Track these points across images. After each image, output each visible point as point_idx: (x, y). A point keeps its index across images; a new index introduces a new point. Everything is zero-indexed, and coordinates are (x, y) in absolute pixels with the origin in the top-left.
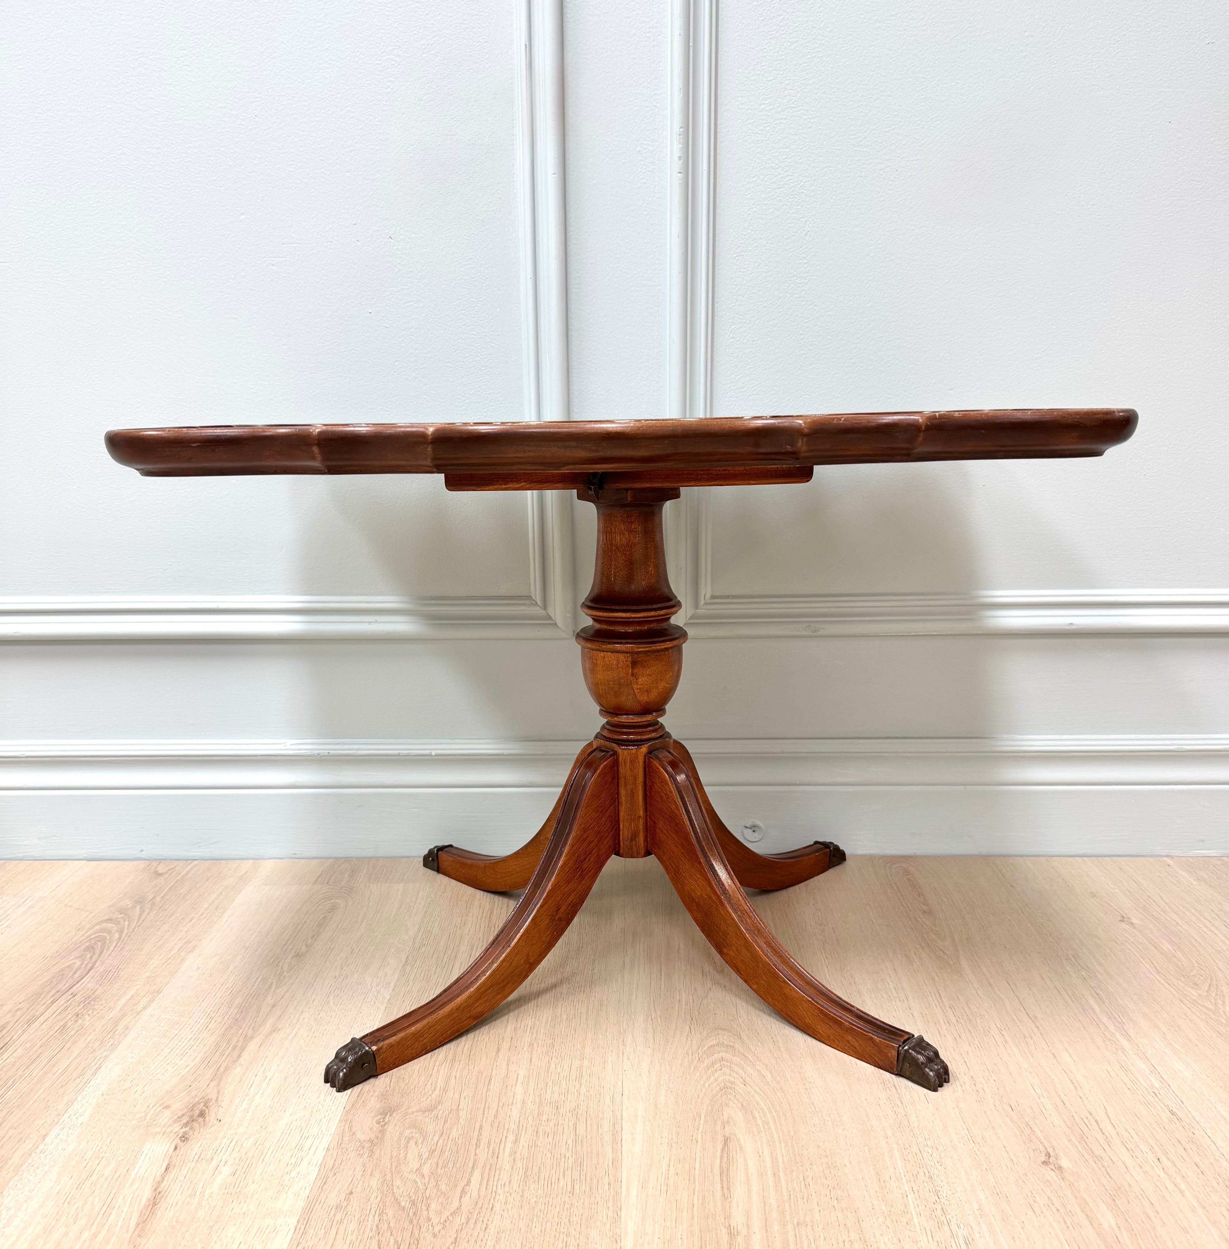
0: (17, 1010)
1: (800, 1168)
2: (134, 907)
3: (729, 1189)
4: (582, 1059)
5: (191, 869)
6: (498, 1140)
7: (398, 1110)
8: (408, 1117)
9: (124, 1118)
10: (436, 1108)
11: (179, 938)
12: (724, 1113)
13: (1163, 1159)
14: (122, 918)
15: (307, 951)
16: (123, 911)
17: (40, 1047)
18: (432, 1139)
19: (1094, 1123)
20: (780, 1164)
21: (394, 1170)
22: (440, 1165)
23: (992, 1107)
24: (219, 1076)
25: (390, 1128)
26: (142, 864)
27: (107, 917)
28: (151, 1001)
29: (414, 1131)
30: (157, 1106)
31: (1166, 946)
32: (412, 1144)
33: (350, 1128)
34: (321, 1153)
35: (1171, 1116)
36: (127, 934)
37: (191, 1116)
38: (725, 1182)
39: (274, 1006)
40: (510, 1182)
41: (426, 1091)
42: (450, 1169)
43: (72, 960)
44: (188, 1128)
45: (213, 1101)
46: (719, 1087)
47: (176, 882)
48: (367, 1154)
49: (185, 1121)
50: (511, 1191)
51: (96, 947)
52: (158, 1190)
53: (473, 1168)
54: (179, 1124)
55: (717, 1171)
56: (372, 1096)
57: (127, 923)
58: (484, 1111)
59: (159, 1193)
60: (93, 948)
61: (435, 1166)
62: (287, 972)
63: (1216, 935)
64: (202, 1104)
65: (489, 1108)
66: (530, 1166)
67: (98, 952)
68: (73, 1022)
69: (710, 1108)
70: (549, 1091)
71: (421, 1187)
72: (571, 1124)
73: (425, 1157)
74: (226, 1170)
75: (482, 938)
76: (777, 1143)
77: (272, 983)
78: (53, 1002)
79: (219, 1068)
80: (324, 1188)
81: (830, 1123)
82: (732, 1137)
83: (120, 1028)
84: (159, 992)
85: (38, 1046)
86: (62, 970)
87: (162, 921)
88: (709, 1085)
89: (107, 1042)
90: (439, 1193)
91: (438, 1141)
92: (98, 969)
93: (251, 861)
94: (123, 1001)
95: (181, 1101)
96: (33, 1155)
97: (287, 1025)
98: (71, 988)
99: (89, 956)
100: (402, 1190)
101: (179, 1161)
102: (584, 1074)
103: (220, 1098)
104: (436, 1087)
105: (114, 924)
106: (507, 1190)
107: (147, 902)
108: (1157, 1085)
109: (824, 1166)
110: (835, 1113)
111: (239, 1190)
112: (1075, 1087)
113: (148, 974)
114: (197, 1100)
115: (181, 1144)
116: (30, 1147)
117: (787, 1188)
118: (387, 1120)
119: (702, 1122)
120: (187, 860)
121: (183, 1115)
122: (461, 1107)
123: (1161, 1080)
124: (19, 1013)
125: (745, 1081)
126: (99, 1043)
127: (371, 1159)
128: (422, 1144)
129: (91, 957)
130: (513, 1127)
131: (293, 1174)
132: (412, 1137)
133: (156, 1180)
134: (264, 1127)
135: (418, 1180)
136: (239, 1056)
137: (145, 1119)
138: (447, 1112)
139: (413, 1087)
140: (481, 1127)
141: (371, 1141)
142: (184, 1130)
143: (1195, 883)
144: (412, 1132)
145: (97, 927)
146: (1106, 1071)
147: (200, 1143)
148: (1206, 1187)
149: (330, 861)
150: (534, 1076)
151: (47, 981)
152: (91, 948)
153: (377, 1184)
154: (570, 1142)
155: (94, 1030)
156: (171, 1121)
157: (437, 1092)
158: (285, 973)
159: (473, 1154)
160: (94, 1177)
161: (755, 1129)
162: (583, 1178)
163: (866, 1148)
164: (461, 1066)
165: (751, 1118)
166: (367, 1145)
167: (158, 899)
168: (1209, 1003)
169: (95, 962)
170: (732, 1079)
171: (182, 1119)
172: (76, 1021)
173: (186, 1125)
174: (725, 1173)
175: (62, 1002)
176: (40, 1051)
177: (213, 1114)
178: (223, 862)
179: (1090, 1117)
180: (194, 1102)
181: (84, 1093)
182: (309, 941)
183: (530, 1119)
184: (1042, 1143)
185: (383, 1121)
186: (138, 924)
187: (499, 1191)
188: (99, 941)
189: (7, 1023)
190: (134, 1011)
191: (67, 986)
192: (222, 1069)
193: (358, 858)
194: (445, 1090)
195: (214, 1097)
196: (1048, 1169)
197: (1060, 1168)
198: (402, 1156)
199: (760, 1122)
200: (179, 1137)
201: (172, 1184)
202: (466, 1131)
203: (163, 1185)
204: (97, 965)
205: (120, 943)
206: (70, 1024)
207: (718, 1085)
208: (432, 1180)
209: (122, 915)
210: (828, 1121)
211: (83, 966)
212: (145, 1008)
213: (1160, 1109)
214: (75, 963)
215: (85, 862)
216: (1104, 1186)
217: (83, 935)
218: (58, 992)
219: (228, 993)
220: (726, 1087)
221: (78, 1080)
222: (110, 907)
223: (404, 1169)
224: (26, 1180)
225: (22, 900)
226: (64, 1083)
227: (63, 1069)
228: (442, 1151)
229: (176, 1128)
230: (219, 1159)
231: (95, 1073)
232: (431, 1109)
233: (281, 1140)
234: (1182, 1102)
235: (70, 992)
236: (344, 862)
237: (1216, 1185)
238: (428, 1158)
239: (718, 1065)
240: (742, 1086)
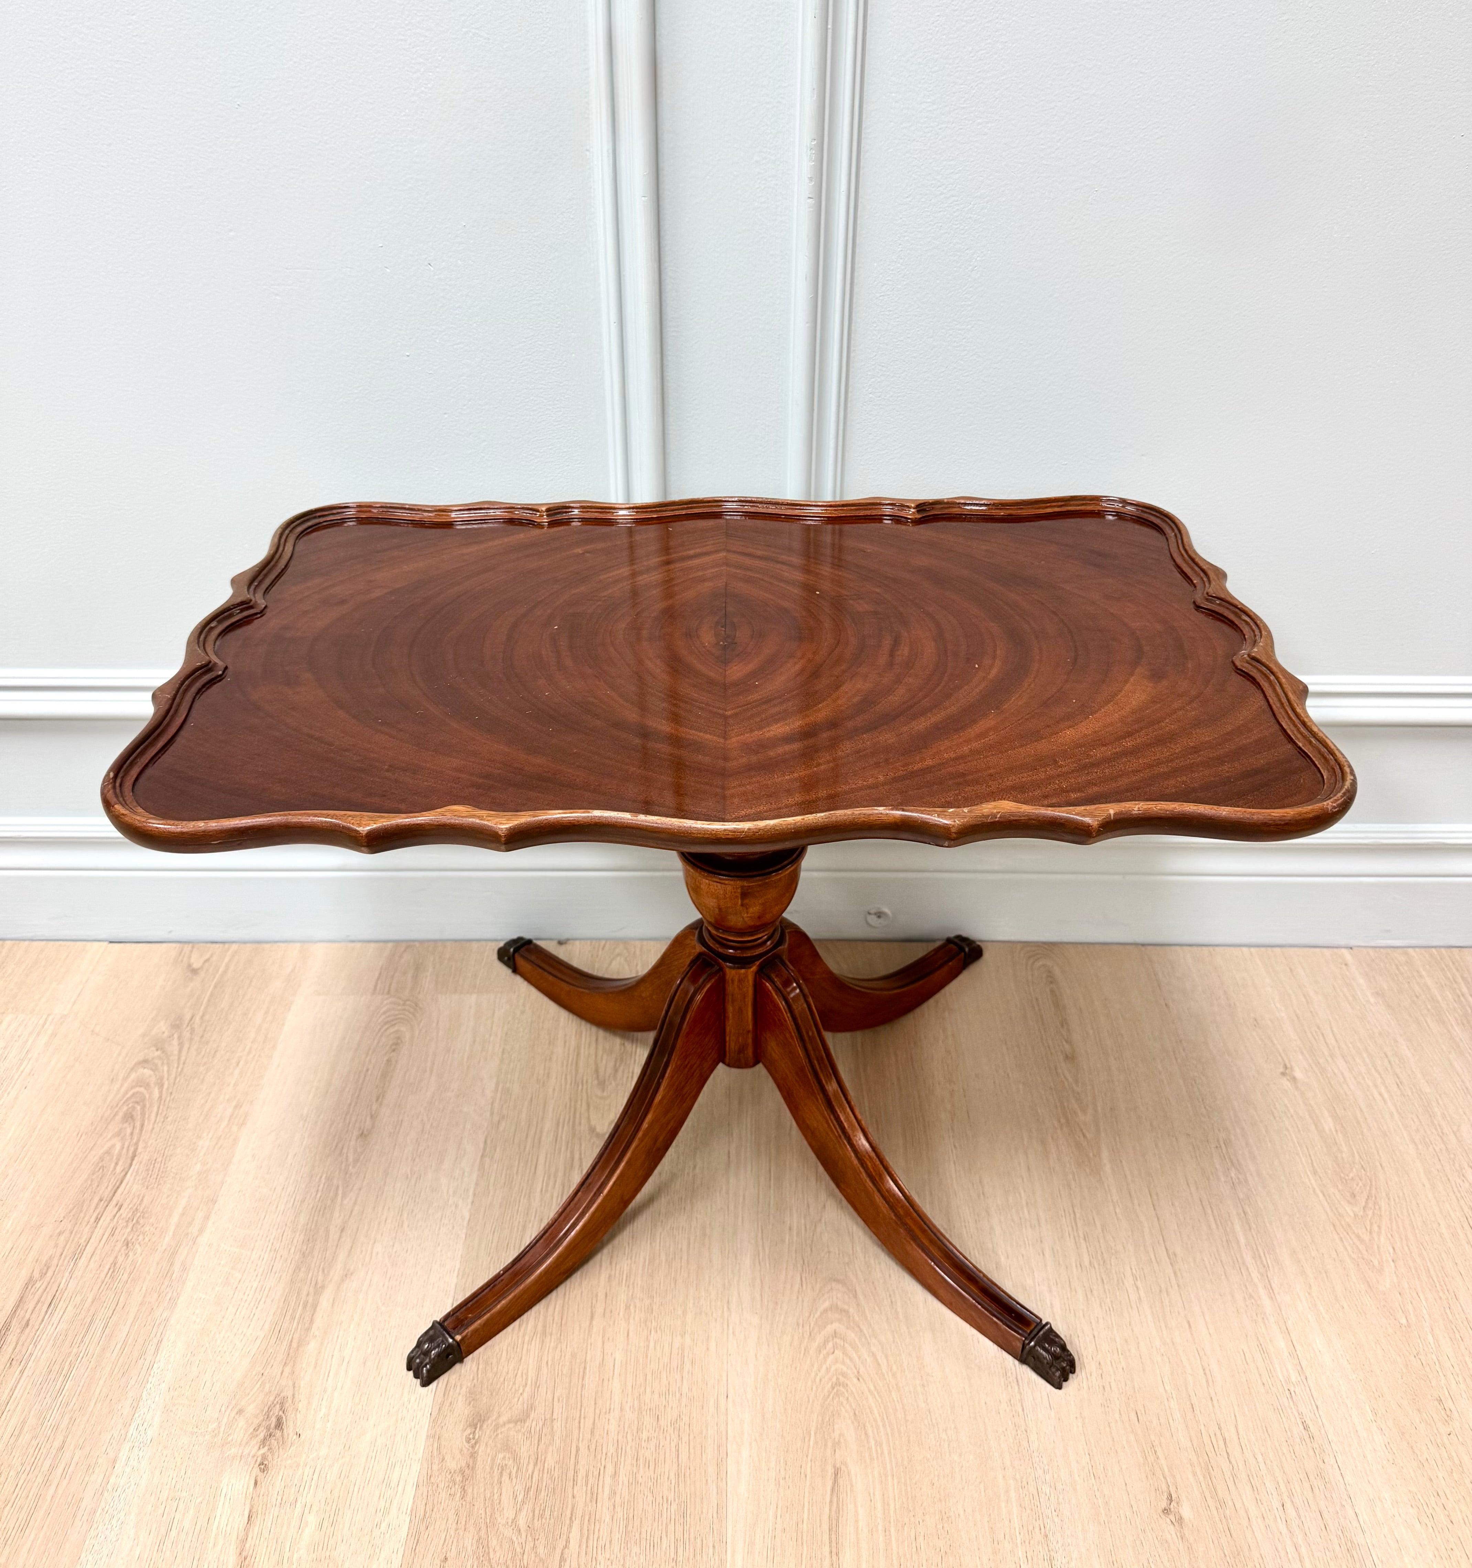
0: (60, 1234)
1: (912, 1519)
2: (171, 1036)
3: (837, 1554)
4: (683, 1335)
5: (230, 961)
6: (596, 1473)
7: (488, 1418)
8: (499, 1431)
9: (195, 1430)
10: (528, 1416)
11: (227, 1097)
12: (836, 1427)
13: (1288, 1505)
14: (159, 1058)
15: (373, 1127)
16: (159, 1044)
17: (93, 1302)
18: (527, 1470)
19: (1221, 1443)
20: (892, 1513)
21: (488, 1521)
22: (537, 1512)
23: (1117, 1416)
24: (292, 1356)
25: (481, 1449)
26: (173, 949)
27: (141, 1057)
28: (207, 1218)
29: (507, 1456)
30: (230, 1409)
31: (1328, 1124)
32: (505, 1477)
33: (439, 1448)
34: (411, 1491)
35: (1303, 1431)
36: (168, 1089)
37: (268, 1428)
38: (834, 1544)
39: (342, 1230)
40: (611, 1542)
41: (517, 1386)
42: (548, 1520)
43: (111, 1139)
44: (266, 1448)
45: (290, 1401)
46: (830, 1384)
47: (215, 987)
48: (459, 1495)
49: (262, 1436)
50: (612, 1557)
51: (134, 1113)
52: (244, 1554)
53: (571, 1518)
54: (255, 1441)
55: (825, 1527)
56: (459, 1394)
57: (165, 1068)
58: (580, 1422)
59: (245, 1559)
60: (132, 1117)
61: (531, 1515)
62: (354, 1167)
63: (1384, 1100)
64: (278, 1406)
65: (584, 1418)
66: (631, 1516)
67: (138, 1124)
68: (124, 1256)
69: (820, 1418)
70: (648, 1390)
71: (519, 1550)
72: (673, 1445)
73: (520, 1498)
74: (312, 1519)
75: (568, 1105)
76: (890, 1478)
77: (338, 1187)
78: (97, 1220)
79: (291, 1341)
80: (417, 1550)
81: (946, 1446)
82: (843, 1468)
83: (177, 1267)
84: (214, 1202)
85: (90, 1300)
86: (101, 1159)
87: (205, 1064)
88: (821, 1380)
89: (164, 1293)
90: (537, 1560)
91: (533, 1473)
92: (142, 1156)
93: (298, 945)
94: (175, 1219)
95: (255, 1401)
96: (106, 1494)
97: (360, 1266)
98: (115, 1192)
99: (129, 1131)
100: (498, 1554)
101: (261, 1505)
102: (686, 1359)
103: (296, 1396)
104: (527, 1379)
105: (152, 1069)
106: (608, 1557)
107: (185, 1026)
108: (1293, 1379)
109: (937, 1517)
110: (953, 1426)
111: (328, 1554)
112: (1207, 1381)
113: (198, 1167)
114: (272, 1398)
115: (261, 1476)
116: (99, 1481)
117: (898, 1553)
118: (477, 1437)
119: (812, 1443)
120: (223, 943)
121: (259, 1426)
122: (555, 1416)
123: (1299, 1368)
124: (62, 1238)
125: (858, 1372)
126: (156, 1295)
127: (464, 1503)
128: (516, 1477)
129: (132, 1134)
130: (612, 1450)
131: (384, 1525)
132: (506, 1465)
133: (240, 1538)
134: (347, 1447)
135: (515, 1539)
136: (312, 1321)
137: (219, 1432)
138: (541, 1424)
139: (502, 1379)
140: (577, 1451)
141: (462, 1472)
142: (262, 1451)
143: (1372, 1000)
144: (504, 1458)
145: (133, 1076)
146: (1242, 1353)
147: (281, 1474)
148: (1327, 1552)
149: (390, 945)
150: (632, 1364)
151: (86, 1180)
152: (129, 1117)
153: (472, 1545)
154: (672, 1476)
155: (148, 1272)
156: (247, 1436)
157: (528, 1389)
158: (351, 1168)
159: (570, 1496)
160: (174, 1533)
161: (867, 1455)
162: (686, 1536)
163: (982, 1486)
164: (552, 1344)
165: (863, 1437)
166: (458, 1478)
167: (197, 1019)
168: (1364, 1230)
169: (137, 1144)
170: (845, 1369)
171: (258, 1432)
172: (127, 1255)
173: (263, 1442)
174: (834, 1527)
175: (108, 1219)
176: (93, 1310)
177: (291, 1424)
178: (267, 946)
179: (1218, 1434)
180: (269, 1403)
181: (149, 1386)
182: (374, 1107)
183: (630, 1439)
184: (1165, 1478)
185: (474, 1438)
186: (179, 1069)
187: (600, 1558)
188: (137, 1103)
189: (51, 1258)
190: (190, 1235)
191: (110, 1188)
192: (294, 1345)
193: (422, 942)
194: (537, 1386)
195: (290, 1394)
196: (1168, 1520)
197: (1180, 1520)
198: (496, 1497)
199: (872, 1443)
200: (258, 1463)
201: (258, 1542)
202: (561, 1457)
203: (247, 1546)
204: (139, 1150)
205: (161, 1107)
206: (120, 1259)
207: (830, 1379)
208: (530, 1538)
209: (159, 1053)
210: (944, 1440)
211: (125, 1150)
212: (201, 1231)
213: (1293, 1419)
214: (113, 1146)
215: (106, 943)
216: (1223, 1550)
217: (119, 1090)
218: (101, 1200)
219: (291, 1205)
220: (838, 1383)
221: (141, 1362)
222: (144, 1035)
223: (499, 1519)
224: (103, 1537)
225: (41, 1022)
226: (126, 1367)
227: (121, 1344)
228: (538, 1491)
229: (253, 1449)
230: (304, 1501)
231: (157, 1350)
232: (521, 1419)
233: (367, 1469)
234: (1317, 1407)
235: (114, 1202)
236: (405, 950)
237: (1337, 1548)
238: (523, 1502)
239: (830, 1345)
240: (855, 1380)
